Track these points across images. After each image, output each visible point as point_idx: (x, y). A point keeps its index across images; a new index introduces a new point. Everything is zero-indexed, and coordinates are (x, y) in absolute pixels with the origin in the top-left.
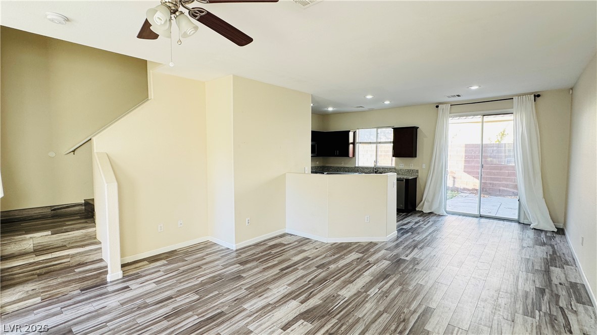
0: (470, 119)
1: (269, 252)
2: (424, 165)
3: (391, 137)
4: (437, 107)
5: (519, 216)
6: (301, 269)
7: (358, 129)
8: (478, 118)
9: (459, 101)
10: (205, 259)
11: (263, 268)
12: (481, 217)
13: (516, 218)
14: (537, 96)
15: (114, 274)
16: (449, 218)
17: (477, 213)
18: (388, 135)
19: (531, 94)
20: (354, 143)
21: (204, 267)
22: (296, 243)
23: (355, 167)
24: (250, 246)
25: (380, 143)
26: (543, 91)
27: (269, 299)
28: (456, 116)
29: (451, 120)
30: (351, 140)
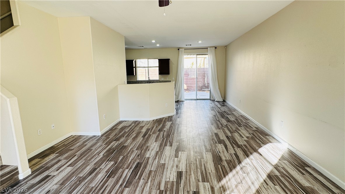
0: (192, 56)
1: (124, 131)
2: (173, 78)
3: (157, 64)
4: (179, 49)
5: (210, 97)
6: (153, 134)
7: (137, 59)
8: (195, 56)
9: (190, 47)
10: (86, 145)
11: (132, 139)
12: (198, 99)
13: (209, 98)
14: (216, 48)
15: (24, 172)
16: (185, 102)
17: (195, 98)
18: (155, 63)
19: (214, 47)
20: (135, 67)
21: (94, 148)
22: (133, 124)
23: (137, 81)
24: (107, 132)
25: (150, 67)
26: (217, 46)
27: (155, 149)
28: (186, 55)
29: (185, 56)
30: (134, 66)
